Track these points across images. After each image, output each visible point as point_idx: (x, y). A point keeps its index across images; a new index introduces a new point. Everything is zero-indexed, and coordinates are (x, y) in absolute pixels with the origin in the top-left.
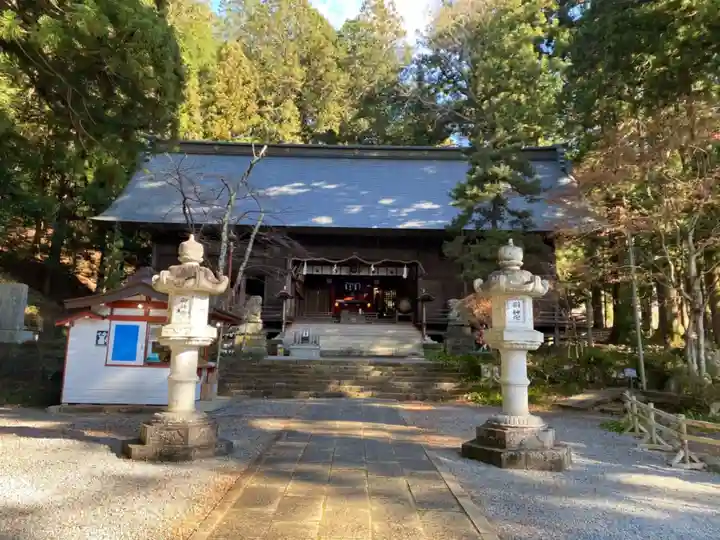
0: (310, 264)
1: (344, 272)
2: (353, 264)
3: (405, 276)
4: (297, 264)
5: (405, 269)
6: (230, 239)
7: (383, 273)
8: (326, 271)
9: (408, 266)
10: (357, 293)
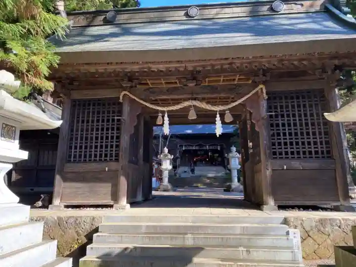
0: (185, 146)
1: (197, 148)
2: (200, 145)
3: (219, 149)
4: (181, 146)
5: (219, 147)
6: (162, 141)
7: (211, 148)
8: (191, 148)
9: (220, 145)
10: (202, 155)
